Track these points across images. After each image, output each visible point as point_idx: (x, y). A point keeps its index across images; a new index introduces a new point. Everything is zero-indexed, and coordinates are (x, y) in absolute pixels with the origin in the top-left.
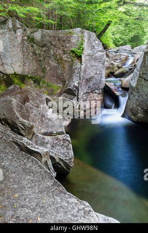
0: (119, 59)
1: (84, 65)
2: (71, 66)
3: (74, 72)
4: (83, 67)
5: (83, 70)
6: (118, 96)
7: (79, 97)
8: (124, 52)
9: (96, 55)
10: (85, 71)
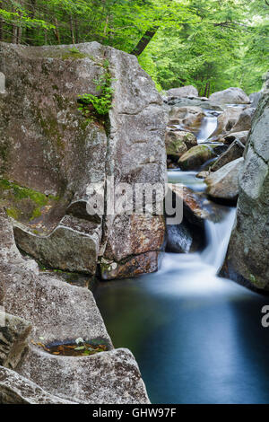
0: (181, 120)
1: (116, 139)
2: (80, 141)
3: (90, 158)
4: (114, 143)
5: (114, 152)
6: (203, 220)
7: (108, 224)
8: (189, 104)
9: (145, 112)
10: (119, 155)
